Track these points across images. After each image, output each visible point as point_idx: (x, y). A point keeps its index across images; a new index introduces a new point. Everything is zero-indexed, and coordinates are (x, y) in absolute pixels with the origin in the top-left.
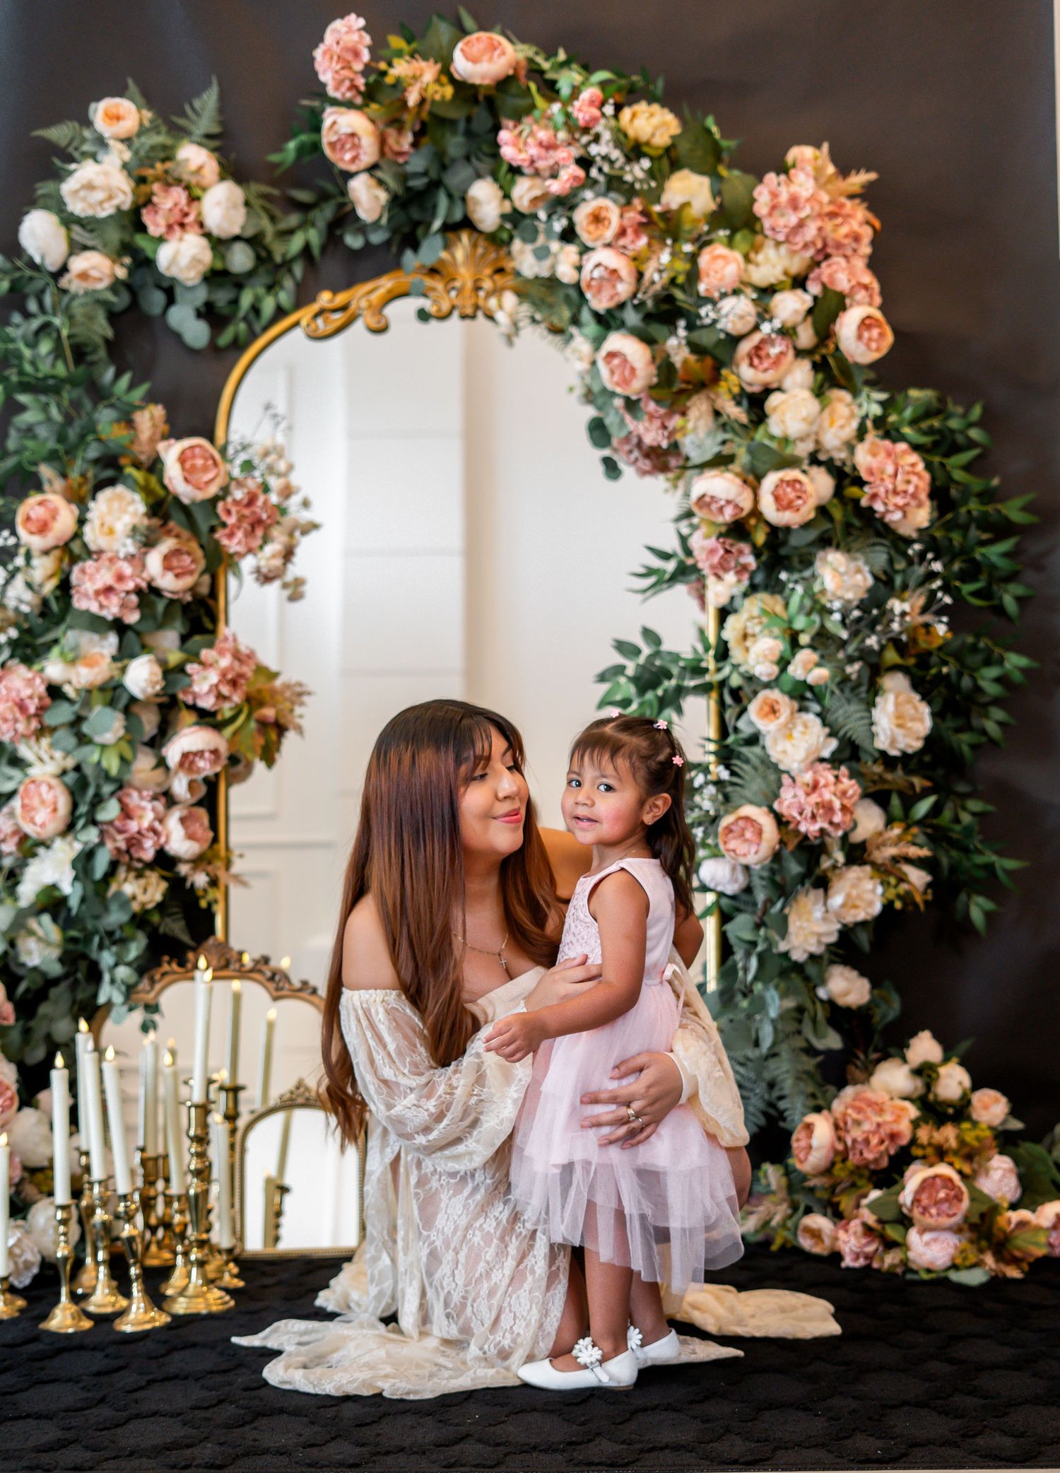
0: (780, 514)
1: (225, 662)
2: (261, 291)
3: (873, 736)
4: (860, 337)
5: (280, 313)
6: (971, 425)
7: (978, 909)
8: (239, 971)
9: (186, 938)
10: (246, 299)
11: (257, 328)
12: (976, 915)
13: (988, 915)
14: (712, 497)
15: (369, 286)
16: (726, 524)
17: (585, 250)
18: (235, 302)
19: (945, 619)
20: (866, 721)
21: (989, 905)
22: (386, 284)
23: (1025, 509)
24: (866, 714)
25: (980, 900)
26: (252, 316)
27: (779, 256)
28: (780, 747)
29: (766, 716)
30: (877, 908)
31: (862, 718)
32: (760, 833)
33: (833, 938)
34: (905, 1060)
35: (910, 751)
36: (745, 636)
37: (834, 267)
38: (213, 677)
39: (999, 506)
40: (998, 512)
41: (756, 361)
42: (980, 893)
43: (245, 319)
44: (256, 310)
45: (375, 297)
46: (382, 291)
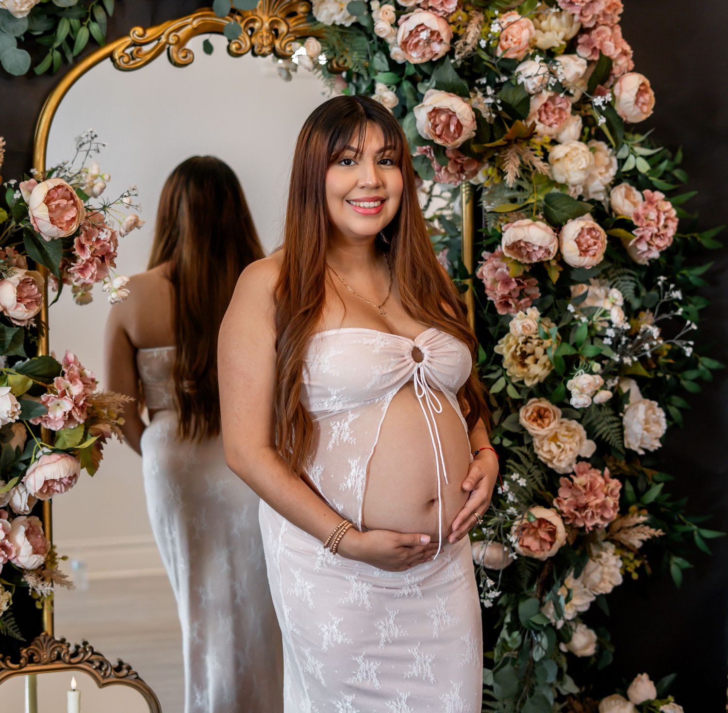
0: (582, 258)
1: (77, 389)
2: (75, 22)
3: (622, 436)
4: (636, 102)
5: (93, 44)
6: (676, 167)
7: (677, 566)
8: (70, 663)
9: (18, 636)
10: (63, 31)
11: (70, 58)
12: (676, 572)
13: (684, 571)
14: (526, 243)
15: (177, 24)
16: (530, 264)
17: (400, 10)
18: (52, 32)
19: (691, 343)
20: (616, 425)
21: (686, 564)
22: (193, 22)
23: (716, 238)
24: (615, 419)
25: (678, 560)
26: (66, 47)
27: (561, 24)
28: (545, 448)
29: (535, 420)
30: (618, 580)
31: (613, 422)
32: (553, 533)
33: (585, 608)
34: (627, 699)
35: (652, 450)
36: (524, 355)
37: (604, 36)
38: (67, 405)
39: (695, 235)
40: (694, 239)
41: (544, 117)
42: (678, 555)
43: (59, 49)
44: (70, 41)
45: (181, 34)
46: (189, 27)
